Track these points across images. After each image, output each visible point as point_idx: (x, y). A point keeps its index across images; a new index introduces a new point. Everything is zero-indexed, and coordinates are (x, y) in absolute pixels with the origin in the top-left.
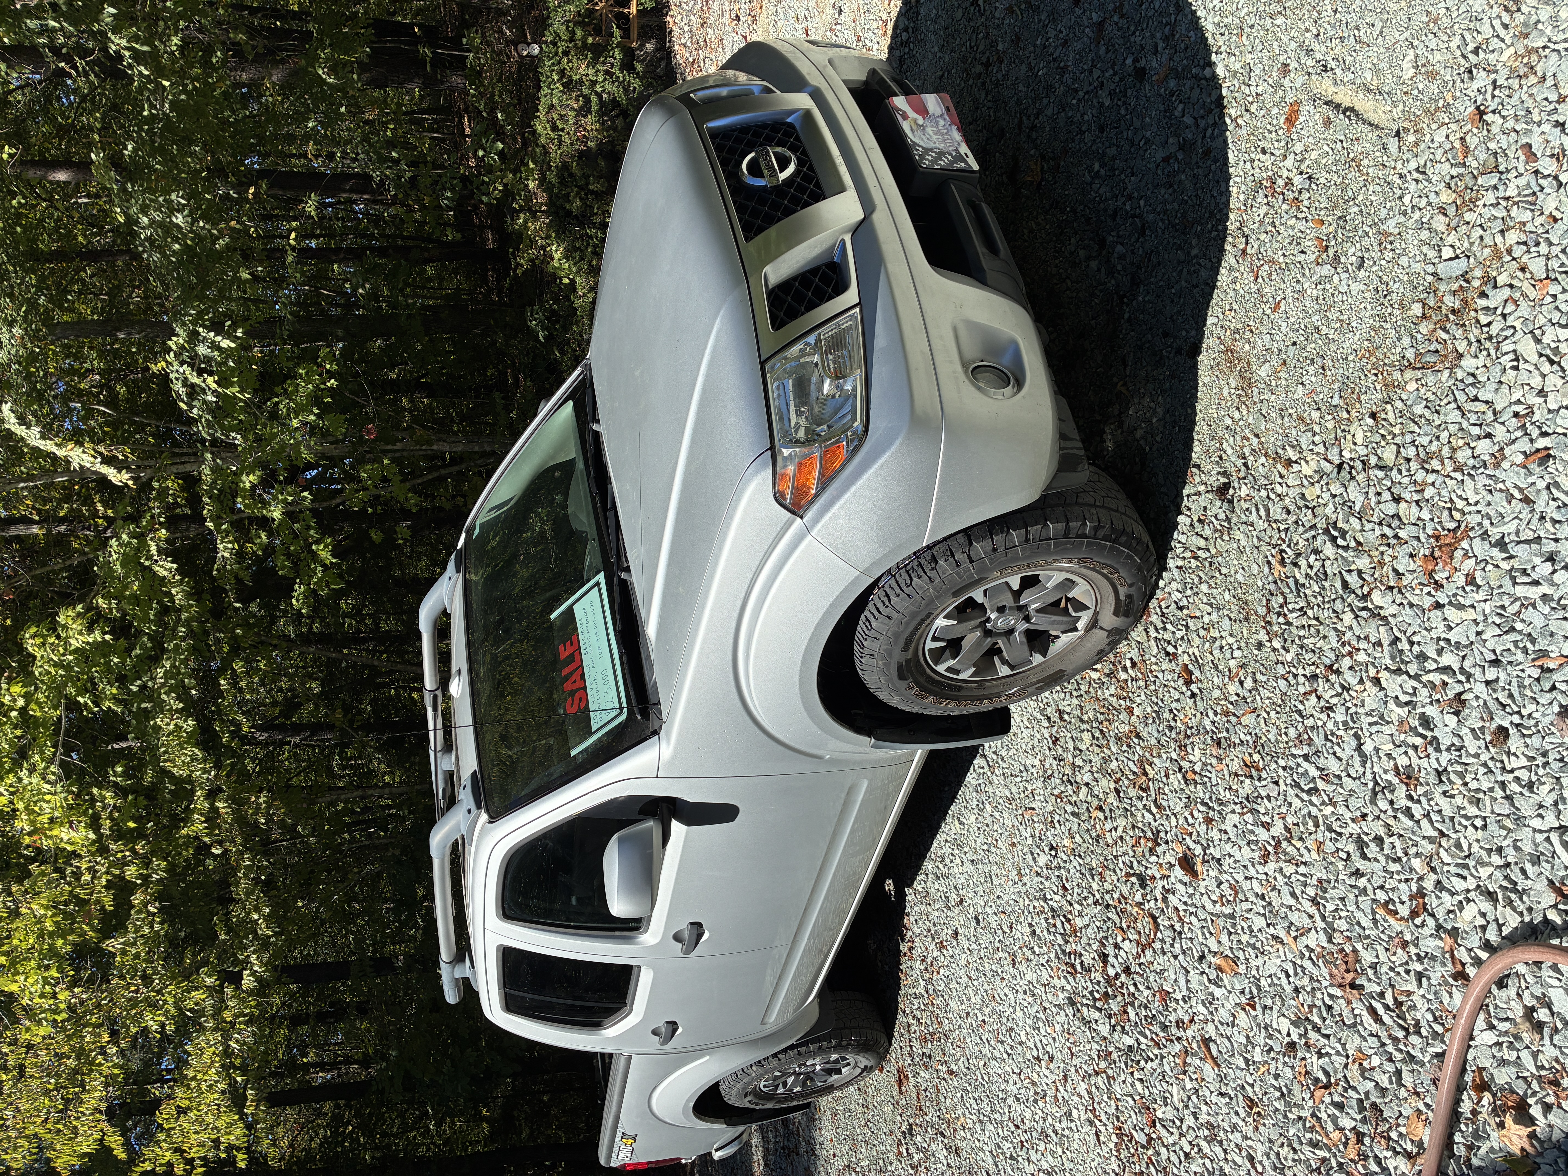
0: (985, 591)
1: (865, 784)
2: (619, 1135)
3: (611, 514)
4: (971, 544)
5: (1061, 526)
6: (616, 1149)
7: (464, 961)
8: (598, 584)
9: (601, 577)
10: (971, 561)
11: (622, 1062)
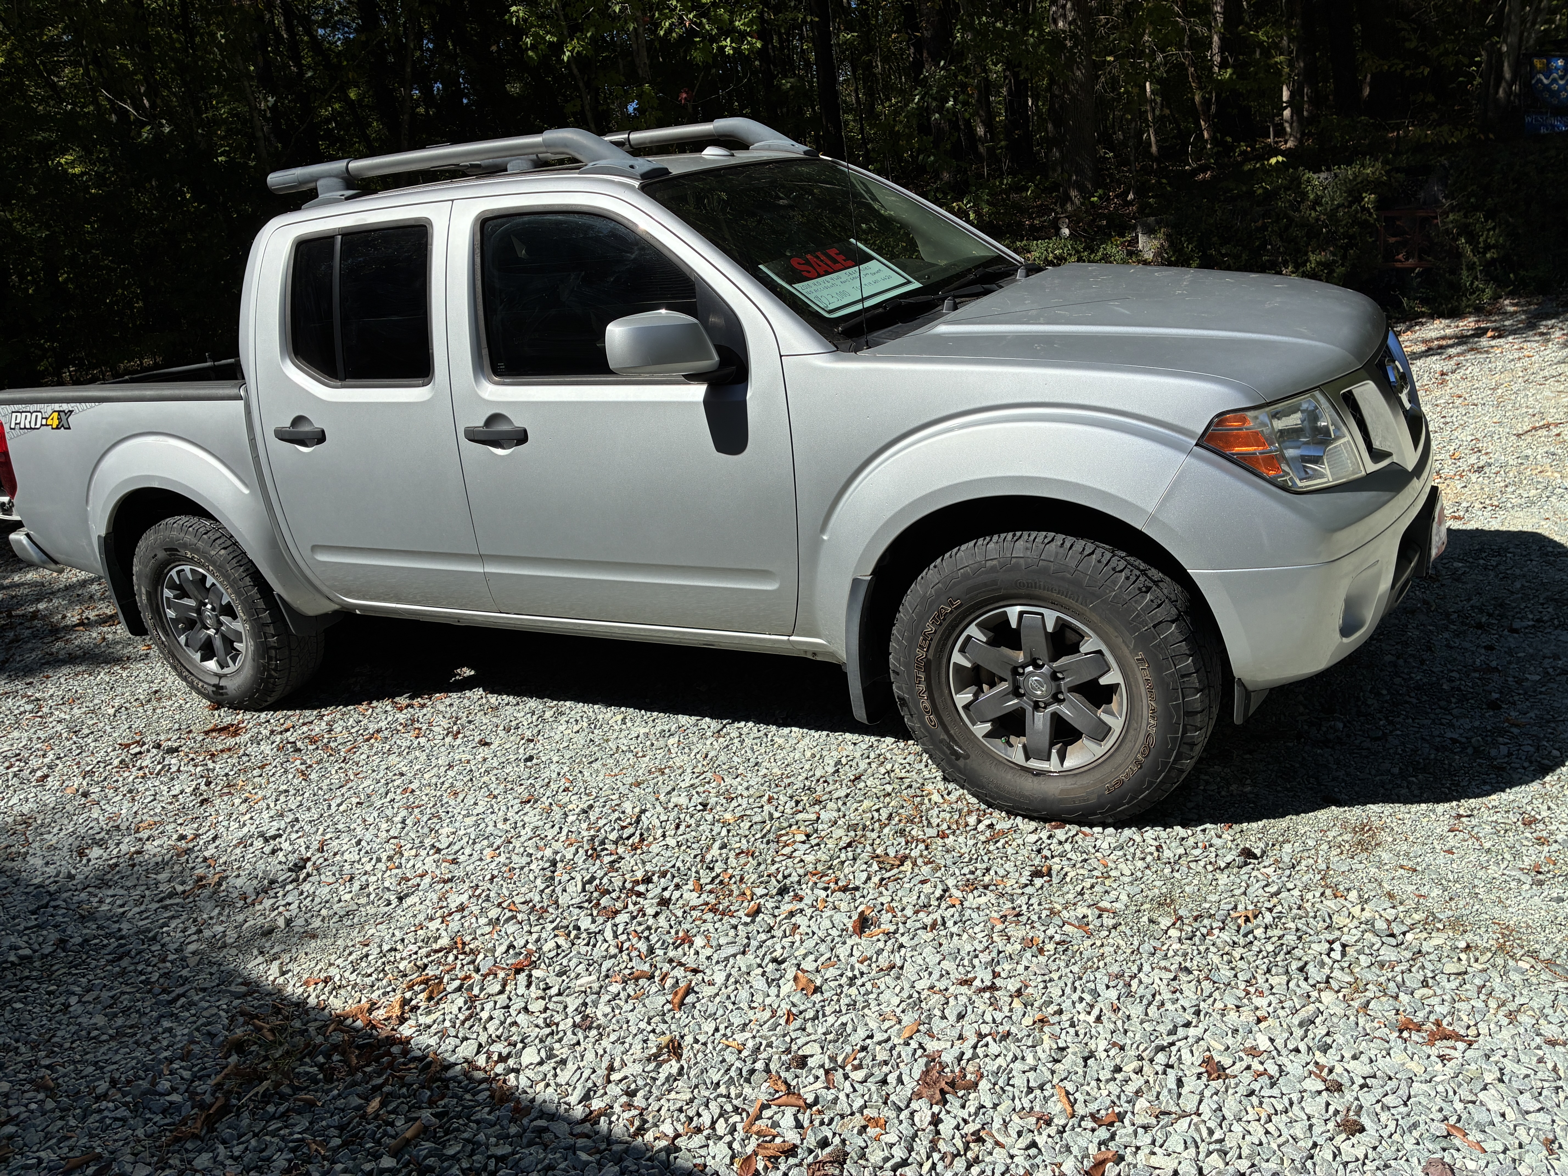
0: (1099, 652)
1: (770, 586)
2: (65, 407)
3: (978, 288)
4: (1173, 622)
5: (1198, 707)
6: (32, 407)
7: (348, 187)
8: (909, 282)
9: (916, 285)
10: (1154, 626)
11: (233, 392)
